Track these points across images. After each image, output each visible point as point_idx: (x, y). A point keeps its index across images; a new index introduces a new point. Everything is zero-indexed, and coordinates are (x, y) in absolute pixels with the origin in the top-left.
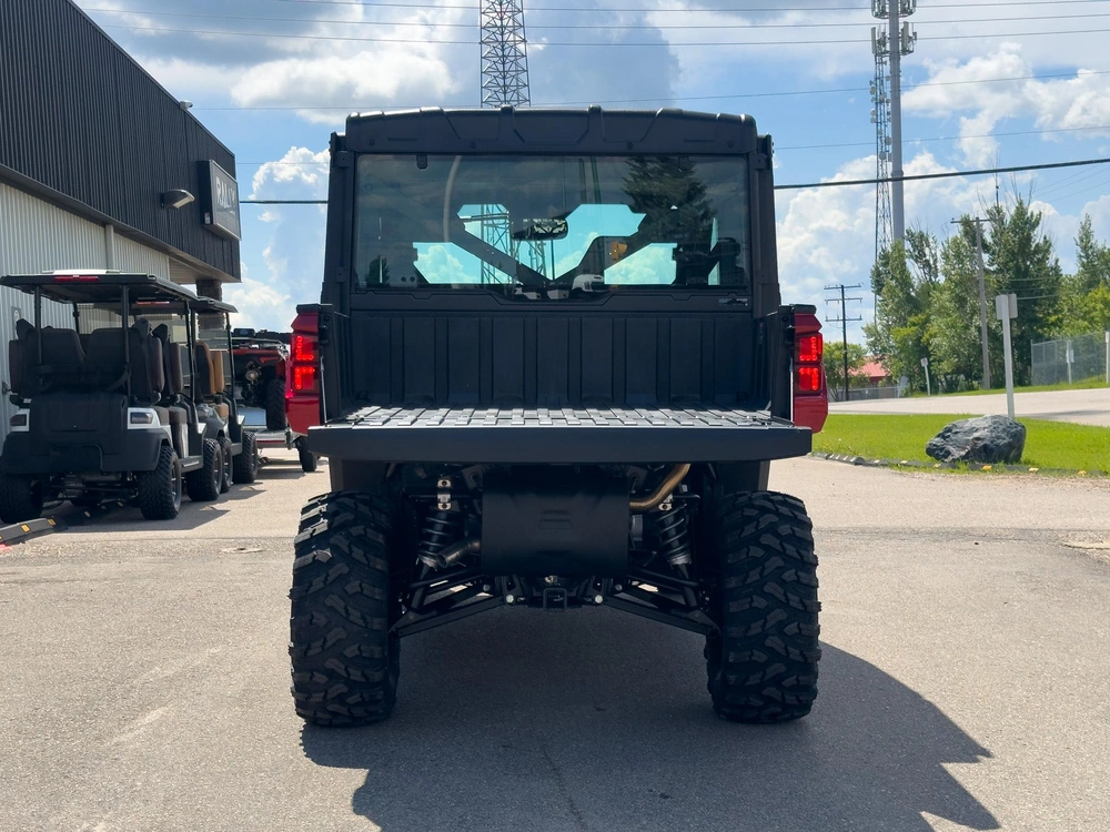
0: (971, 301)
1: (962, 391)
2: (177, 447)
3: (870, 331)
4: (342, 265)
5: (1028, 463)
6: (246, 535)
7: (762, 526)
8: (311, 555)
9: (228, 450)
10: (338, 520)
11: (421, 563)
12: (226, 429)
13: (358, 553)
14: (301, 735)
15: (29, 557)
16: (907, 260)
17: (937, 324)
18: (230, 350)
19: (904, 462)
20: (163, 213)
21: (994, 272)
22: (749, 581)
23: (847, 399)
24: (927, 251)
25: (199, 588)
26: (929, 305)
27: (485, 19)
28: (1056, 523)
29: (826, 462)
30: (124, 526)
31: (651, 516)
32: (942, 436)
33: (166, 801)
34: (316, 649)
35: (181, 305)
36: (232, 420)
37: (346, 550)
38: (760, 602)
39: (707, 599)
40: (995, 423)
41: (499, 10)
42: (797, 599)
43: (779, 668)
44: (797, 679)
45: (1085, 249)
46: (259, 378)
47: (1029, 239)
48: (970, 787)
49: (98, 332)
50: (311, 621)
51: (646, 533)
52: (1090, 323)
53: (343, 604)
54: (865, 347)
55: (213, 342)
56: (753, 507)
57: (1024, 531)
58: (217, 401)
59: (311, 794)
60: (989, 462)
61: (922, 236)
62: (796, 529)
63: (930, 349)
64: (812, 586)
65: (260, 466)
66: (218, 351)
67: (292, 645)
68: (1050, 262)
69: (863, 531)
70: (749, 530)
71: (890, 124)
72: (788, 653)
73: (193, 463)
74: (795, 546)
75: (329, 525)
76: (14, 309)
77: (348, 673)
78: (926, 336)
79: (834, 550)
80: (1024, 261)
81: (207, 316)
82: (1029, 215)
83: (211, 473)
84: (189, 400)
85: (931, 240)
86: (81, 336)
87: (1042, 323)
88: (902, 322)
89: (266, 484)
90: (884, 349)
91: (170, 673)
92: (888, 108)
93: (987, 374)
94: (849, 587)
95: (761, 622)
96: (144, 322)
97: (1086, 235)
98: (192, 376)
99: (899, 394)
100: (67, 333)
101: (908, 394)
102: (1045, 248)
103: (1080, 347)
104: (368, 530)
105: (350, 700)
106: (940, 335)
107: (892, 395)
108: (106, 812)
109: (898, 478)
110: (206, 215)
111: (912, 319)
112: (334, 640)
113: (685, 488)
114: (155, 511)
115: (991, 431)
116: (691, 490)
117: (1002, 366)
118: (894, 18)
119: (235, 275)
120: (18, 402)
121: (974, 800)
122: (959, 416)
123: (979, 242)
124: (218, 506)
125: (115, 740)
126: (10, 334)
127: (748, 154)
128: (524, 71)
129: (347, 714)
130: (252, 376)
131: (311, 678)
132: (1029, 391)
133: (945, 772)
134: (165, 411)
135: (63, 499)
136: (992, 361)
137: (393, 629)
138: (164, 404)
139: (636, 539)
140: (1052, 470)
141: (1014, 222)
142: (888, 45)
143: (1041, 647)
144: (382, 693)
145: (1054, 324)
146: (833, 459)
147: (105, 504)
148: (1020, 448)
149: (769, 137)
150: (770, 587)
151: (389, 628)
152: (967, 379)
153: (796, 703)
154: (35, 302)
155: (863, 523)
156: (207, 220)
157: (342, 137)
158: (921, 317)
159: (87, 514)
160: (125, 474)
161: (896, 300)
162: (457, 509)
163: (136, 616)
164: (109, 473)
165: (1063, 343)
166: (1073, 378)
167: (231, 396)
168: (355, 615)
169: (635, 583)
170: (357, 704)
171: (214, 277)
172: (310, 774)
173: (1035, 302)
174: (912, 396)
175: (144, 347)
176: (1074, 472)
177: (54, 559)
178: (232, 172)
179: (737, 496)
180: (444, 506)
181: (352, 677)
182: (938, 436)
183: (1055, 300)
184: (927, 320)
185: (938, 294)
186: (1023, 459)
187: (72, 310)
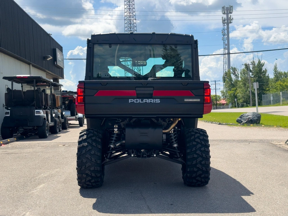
0: (247, 85)
1: (245, 107)
2: (48, 120)
3: (222, 92)
4: (90, 72)
5: (262, 124)
6: (65, 142)
7: (196, 137)
8: (82, 144)
9: (61, 121)
10: (89, 135)
11: (110, 147)
12: (60, 116)
13: (94, 144)
14: (79, 190)
15: (10, 148)
16: (231, 74)
17: (239, 90)
18: (61, 96)
19: (231, 124)
20: (44, 61)
21: (253, 77)
22: (193, 150)
23: (217, 109)
24: (236, 72)
25: (53, 155)
26: (237, 86)
27: (126, 14)
28: (269, 138)
29: (212, 124)
30: (34, 140)
31: (168, 134)
32: (240, 117)
33: (45, 206)
34: (83, 168)
35: (49, 84)
36: (62, 113)
37: (91, 143)
38: (195, 156)
39: (182, 155)
40: (253, 114)
41: (129, 12)
42: (205, 155)
43: (200, 172)
44: (205, 175)
45: (275, 72)
46: (69, 103)
47: (261, 69)
48: (248, 202)
49: (27, 91)
50: (82, 161)
51: (167, 139)
52: (277, 90)
53: (90, 157)
54: (221, 96)
55: (57, 94)
56: (194, 132)
57: (261, 140)
58: (58, 109)
59: (82, 205)
60: (252, 124)
61: (235, 68)
62: (204, 137)
63: (237, 96)
64: (208, 152)
65: (69, 125)
66: (58, 96)
67: (77, 167)
68: (267, 75)
69: (221, 140)
70: (193, 138)
71: (227, 41)
72: (202, 168)
73: (52, 124)
74: (204, 141)
75: (87, 137)
76: (6, 85)
77: (91, 174)
78: (236, 93)
79: (214, 145)
80: (260, 75)
81: (56, 87)
82: (261, 63)
83: (56, 127)
84: (51, 108)
85: (237, 69)
86: (23, 92)
87: (265, 90)
88: (230, 90)
89: (70, 130)
90: (226, 97)
91: (46, 175)
92: (226, 36)
93: (251, 103)
94: (217, 154)
95: (196, 161)
96: (40, 88)
97: (276, 68)
98: (51, 102)
99: (229, 107)
100: (20, 91)
101: (232, 107)
102: (266, 71)
103: (274, 96)
104: (97, 138)
105: (92, 181)
106: (240, 93)
107: (228, 108)
108: (29, 210)
109: (230, 128)
110: (55, 62)
111: (233, 89)
112: (88, 166)
113: (176, 128)
114: (42, 136)
115: (253, 116)
116: (178, 128)
117: (255, 101)
118: (227, 14)
119: (62, 77)
120: (7, 108)
121: (249, 205)
122: (244, 113)
123: (249, 69)
124: (58, 135)
125: (32, 192)
126: (5, 91)
127: (192, 44)
128: (135, 27)
129: (91, 185)
130: (67, 102)
131: (82, 176)
132: (262, 107)
133: (242, 198)
134: (45, 111)
135: (18, 133)
136: (252, 99)
137: (103, 163)
138: (44, 109)
139: (164, 141)
140: (267, 126)
141: (258, 65)
142: (226, 21)
143: (266, 168)
144: (100, 179)
145: (268, 90)
146: (213, 123)
147: (29, 135)
148: (260, 120)
149: (197, 40)
150: (198, 152)
151: (102, 163)
152: (246, 104)
153: (204, 181)
154: (12, 83)
155: (221, 138)
156: (56, 63)
157: (90, 40)
158: (235, 88)
159: (25, 137)
160: (34, 127)
161: (229, 84)
162: (119, 133)
163: (37, 162)
164: (30, 127)
165: (270, 95)
166: (272, 103)
167: (61, 107)
168: (93, 160)
169: (164, 152)
170: (94, 182)
171: (57, 78)
172: (82, 200)
173: (263, 85)
174: (233, 108)
175: (39, 95)
176: (273, 126)
177: (16, 148)
178: (62, 51)
179: (189, 129)
180: (116, 132)
181: (92, 175)
182: (239, 117)
183: (268, 84)
184: (236, 89)
185: (239, 83)
186: (260, 123)
187: (21, 86)
